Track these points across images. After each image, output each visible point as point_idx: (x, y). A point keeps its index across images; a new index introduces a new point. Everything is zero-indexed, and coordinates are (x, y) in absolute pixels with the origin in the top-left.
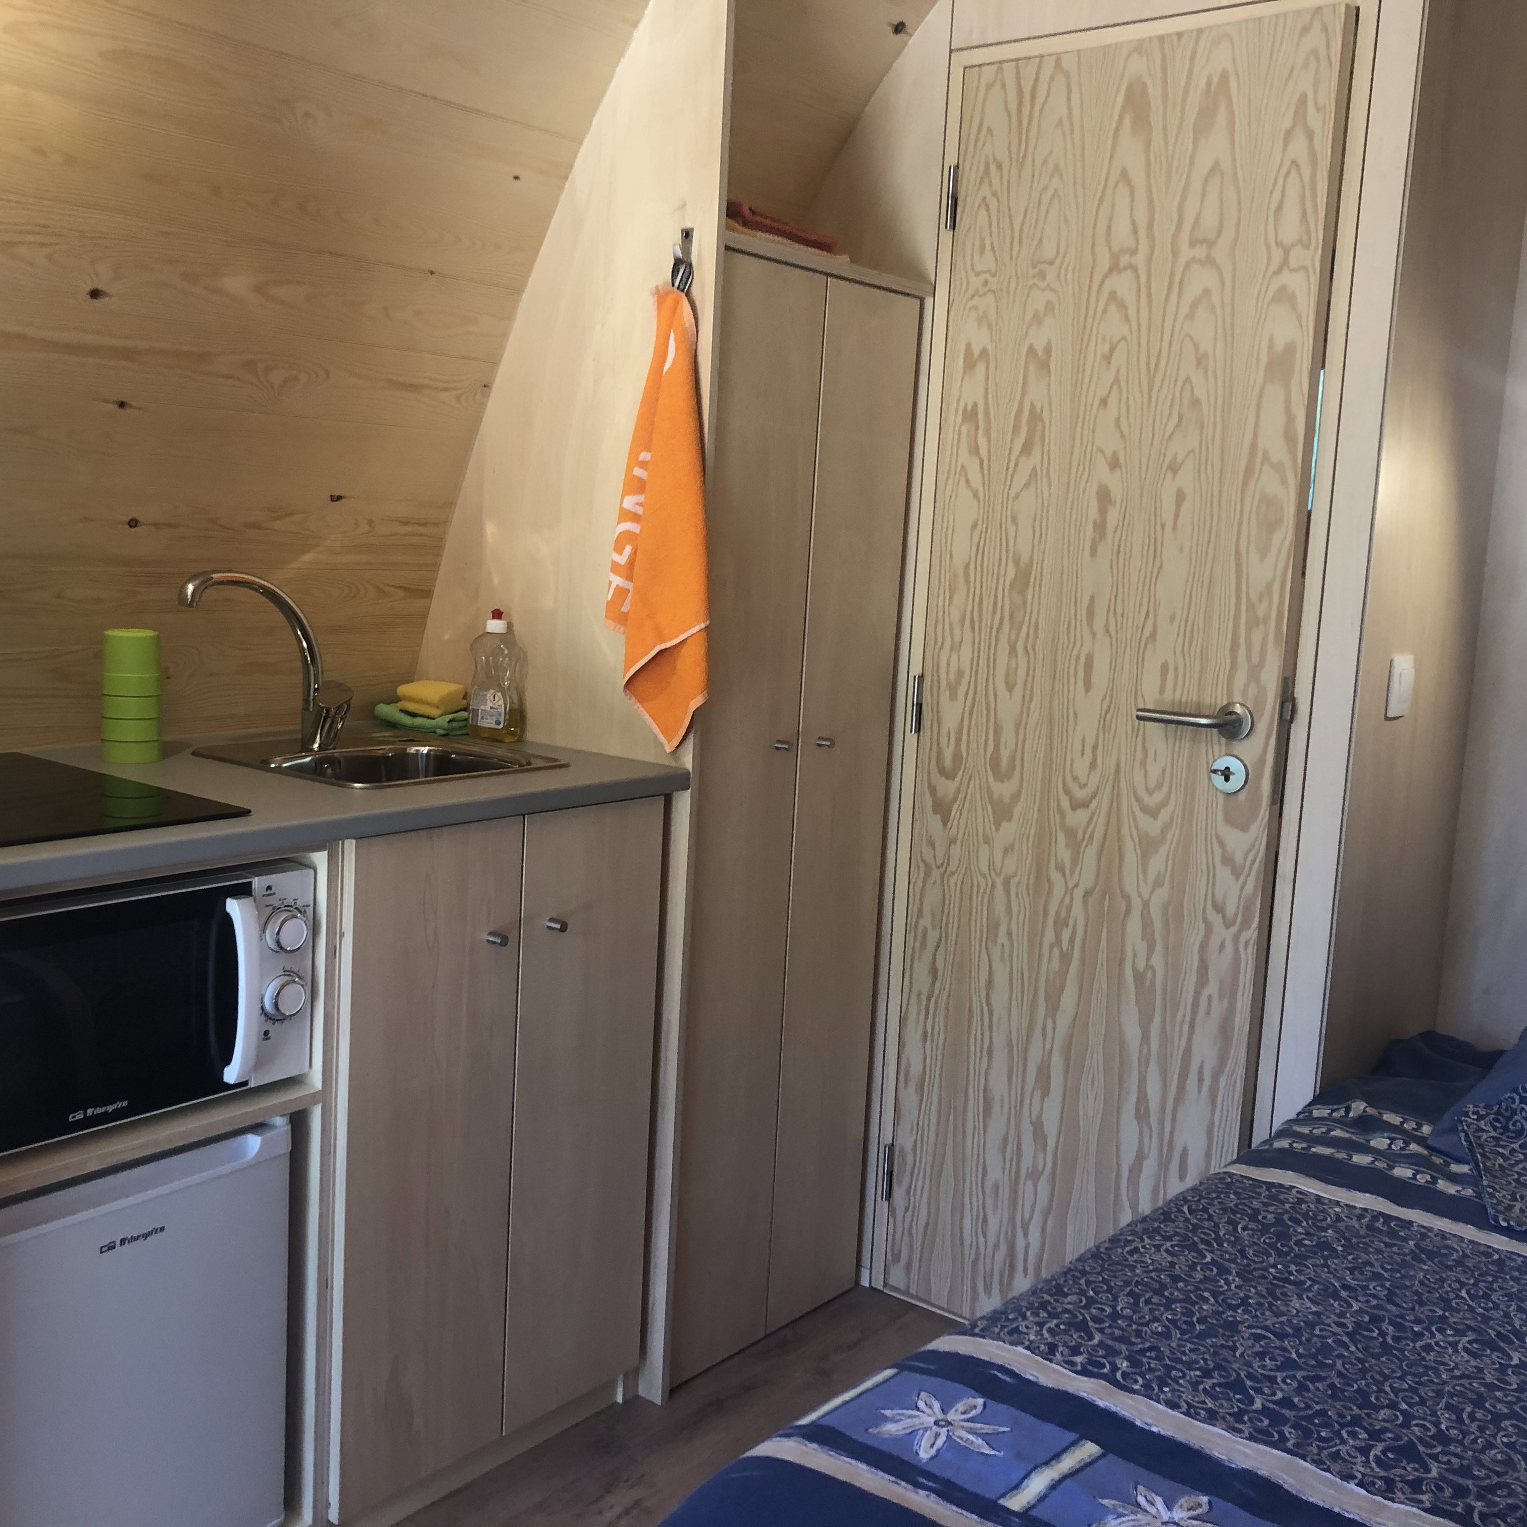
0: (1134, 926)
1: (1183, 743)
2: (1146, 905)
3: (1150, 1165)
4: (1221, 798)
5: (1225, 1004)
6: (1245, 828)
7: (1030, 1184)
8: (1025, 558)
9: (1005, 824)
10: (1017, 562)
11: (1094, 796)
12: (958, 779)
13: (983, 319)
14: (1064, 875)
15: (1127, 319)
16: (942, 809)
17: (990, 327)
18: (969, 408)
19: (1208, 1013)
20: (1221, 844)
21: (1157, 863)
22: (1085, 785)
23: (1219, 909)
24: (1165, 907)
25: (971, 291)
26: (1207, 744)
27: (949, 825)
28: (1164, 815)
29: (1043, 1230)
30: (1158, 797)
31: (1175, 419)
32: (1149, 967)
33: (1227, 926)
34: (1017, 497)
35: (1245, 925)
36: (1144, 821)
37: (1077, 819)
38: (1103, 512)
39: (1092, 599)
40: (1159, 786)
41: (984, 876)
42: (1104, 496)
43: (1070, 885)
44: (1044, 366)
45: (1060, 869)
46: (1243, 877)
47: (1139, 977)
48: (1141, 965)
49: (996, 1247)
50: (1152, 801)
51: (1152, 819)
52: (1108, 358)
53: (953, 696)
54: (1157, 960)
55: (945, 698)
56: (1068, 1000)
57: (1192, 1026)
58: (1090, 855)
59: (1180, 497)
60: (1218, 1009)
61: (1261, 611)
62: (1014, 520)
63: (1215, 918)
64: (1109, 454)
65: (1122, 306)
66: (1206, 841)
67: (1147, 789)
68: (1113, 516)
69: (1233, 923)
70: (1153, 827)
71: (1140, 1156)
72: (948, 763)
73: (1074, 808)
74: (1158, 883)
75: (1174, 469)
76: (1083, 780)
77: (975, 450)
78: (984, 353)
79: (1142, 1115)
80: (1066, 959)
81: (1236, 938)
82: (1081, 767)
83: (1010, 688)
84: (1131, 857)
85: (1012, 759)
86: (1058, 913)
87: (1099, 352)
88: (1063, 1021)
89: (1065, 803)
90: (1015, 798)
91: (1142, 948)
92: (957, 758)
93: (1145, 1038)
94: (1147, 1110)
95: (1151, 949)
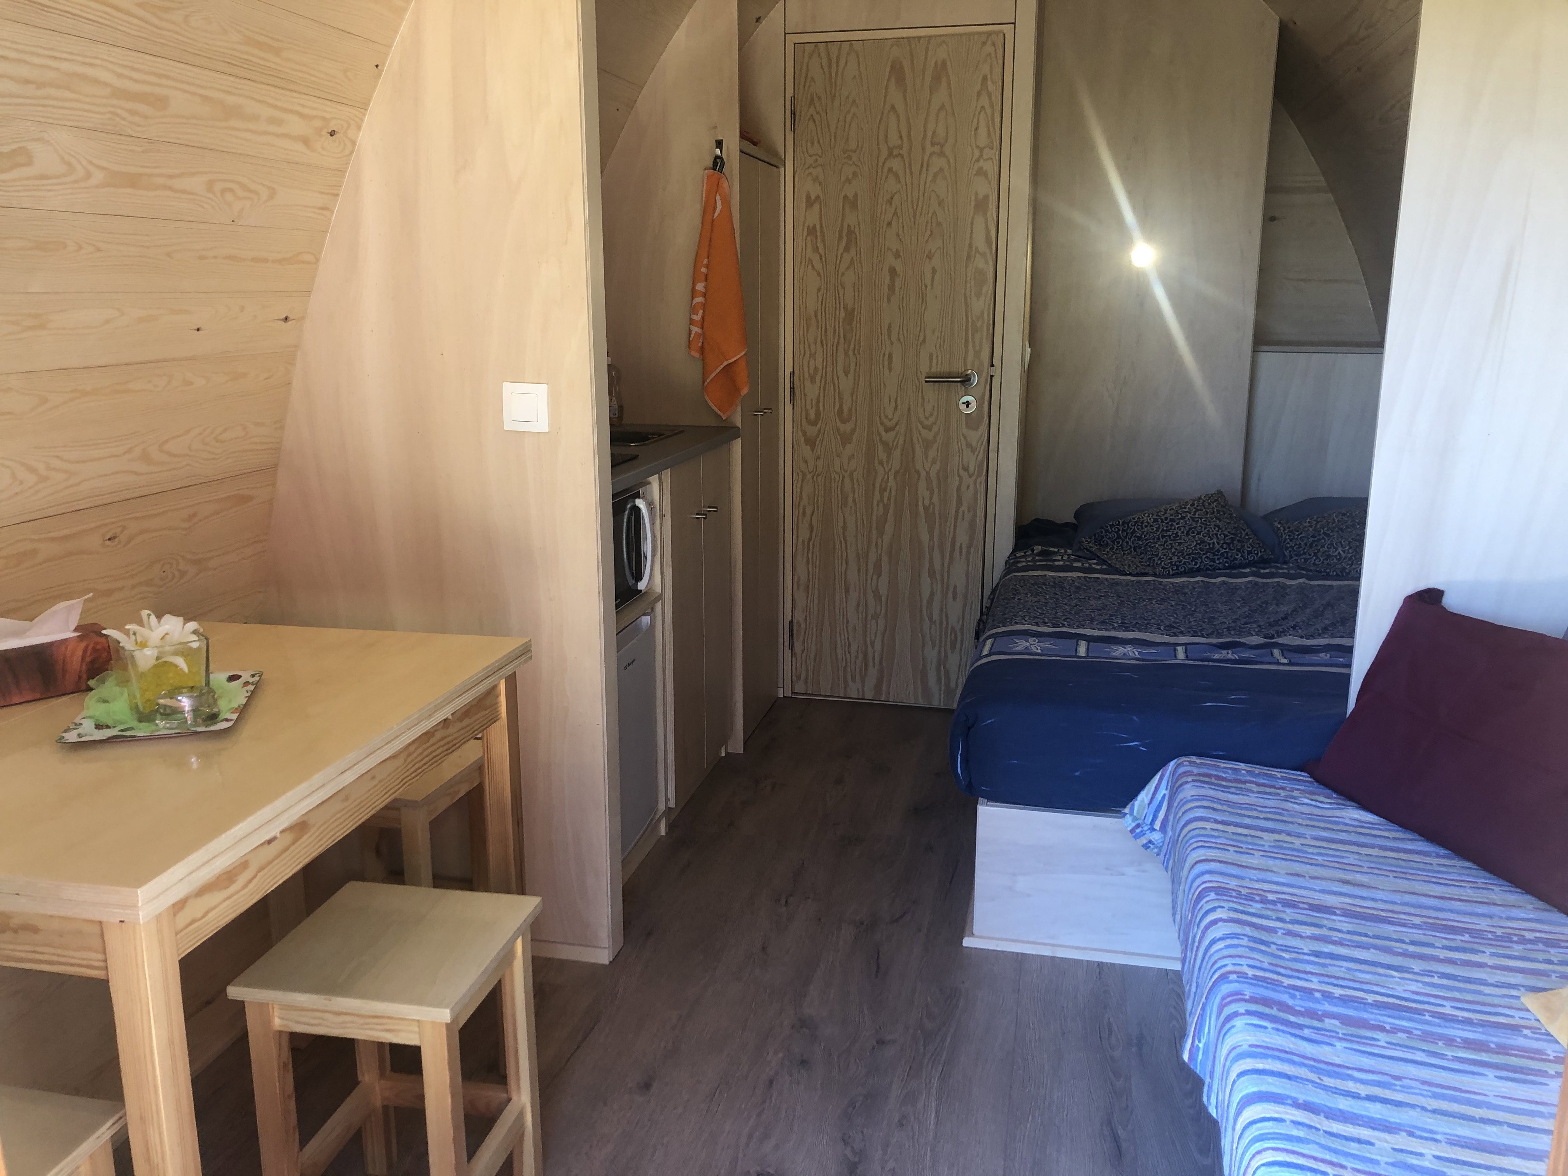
0: (922, 484)
1: (942, 391)
2: (928, 473)
3: (937, 599)
4: (964, 416)
5: (971, 513)
6: (976, 429)
7: (874, 622)
8: (850, 307)
9: (848, 446)
10: (845, 308)
11: (897, 424)
12: (819, 424)
13: (816, 179)
14: (883, 466)
15: (899, 181)
16: (811, 442)
17: (820, 184)
18: (811, 228)
19: (963, 518)
20: (965, 437)
21: (932, 454)
22: (892, 419)
23: (966, 469)
24: (938, 473)
25: (807, 166)
26: (956, 391)
27: (815, 451)
28: (935, 428)
29: (882, 644)
30: (932, 420)
31: (928, 233)
32: (931, 503)
34: (843, 273)
35: (979, 475)
36: (924, 432)
37: (889, 437)
38: (893, 280)
39: (890, 325)
40: (931, 415)
41: (836, 473)
42: (893, 272)
43: (887, 471)
44: (854, 205)
45: (881, 463)
46: (976, 453)
47: (926, 509)
48: (927, 503)
49: (857, 657)
50: (928, 423)
51: (928, 431)
52: (890, 202)
53: (813, 381)
54: (935, 499)
55: (808, 383)
56: (889, 528)
57: (955, 527)
58: (897, 453)
59: (934, 271)
60: (967, 517)
61: (979, 324)
62: (843, 287)
63: (964, 474)
64: (894, 250)
65: (897, 177)
66: (958, 438)
67: (926, 418)
68: (898, 283)
69: (972, 475)
70: (929, 435)
71: (932, 594)
72: (812, 416)
73: (886, 431)
74: (934, 462)
75: (930, 257)
76: (890, 417)
77: (816, 249)
78: (818, 197)
79: (932, 574)
80: (886, 508)
81: (975, 481)
82: (889, 411)
83: (846, 373)
84: (919, 451)
85: (850, 410)
86: (881, 486)
87: (885, 199)
88: (887, 538)
89: (882, 430)
90: (853, 431)
91: (927, 494)
92: (818, 413)
93: (932, 538)
94: (934, 572)
95: (932, 494)
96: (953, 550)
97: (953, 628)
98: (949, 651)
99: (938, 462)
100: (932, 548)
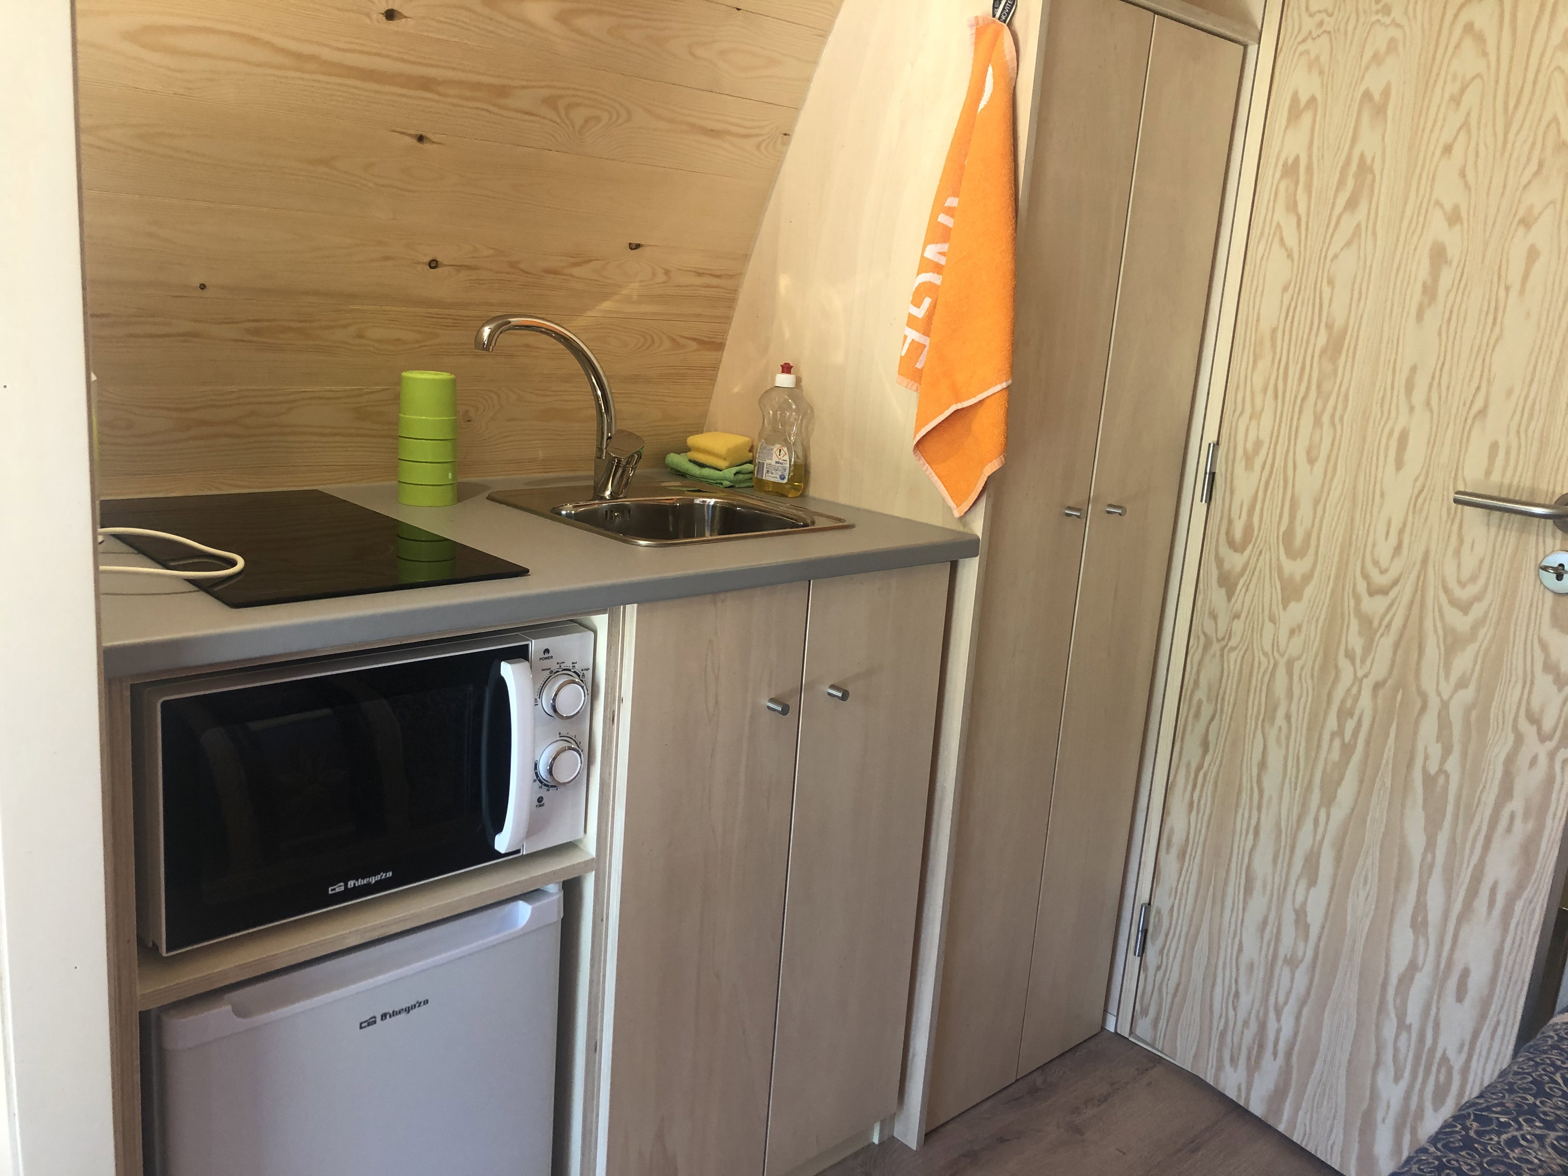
0: (1429, 726)
1: (1508, 533)
2: (1445, 706)
3: (1422, 981)
4: (1549, 597)
5: (1530, 825)
7: (1286, 970)
8: (1339, 323)
9: (1293, 605)
10: (1329, 327)
11: (1395, 583)
12: (1247, 553)
13: (1314, 64)
14: (1353, 664)
15: (1485, 54)
16: (1228, 583)
17: (1321, 73)
18: (1290, 161)
19: (1509, 830)
21: (1463, 661)
22: (1387, 570)
23: (1534, 720)
24: (1468, 711)
25: (1304, 33)
26: (1538, 535)
27: (1233, 600)
28: (1477, 611)
29: (1298, 1018)
31: (1533, 166)
32: (1441, 771)
33: (1543, 738)
34: (1336, 256)
35: (1563, 743)
37: (1374, 606)
38: (1435, 274)
39: (1414, 369)
40: (1474, 579)
41: (1265, 654)
42: (1439, 255)
43: (1360, 674)
44: (1380, 110)
45: (1350, 656)
47: (1429, 781)
48: (1433, 769)
49: (1246, 1023)
51: (1460, 614)
52: (1456, 100)
53: (1249, 466)
54: (1453, 765)
55: (1240, 466)
56: (1346, 792)
57: (1488, 842)
58: (1385, 645)
59: (1533, 254)
60: (1520, 829)
62: (1331, 283)
63: (1529, 731)
64: (1448, 206)
65: (1480, 38)
66: (1525, 644)
68: (1447, 278)
69: (1550, 738)
70: (1461, 622)
71: (1413, 967)
72: (1238, 534)
73: (1372, 593)
74: (1462, 684)
75: (1526, 223)
76: (1384, 564)
77: (1292, 207)
78: (1313, 100)
79: (1419, 925)
80: (1347, 750)
81: (1552, 755)
82: (1384, 551)
83: (1312, 461)
84: (1432, 652)
85: (1308, 535)
86: (1343, 702)
87: (1447, 94)
88: (1339, 812)
89: (1362, 587)
90: (1307, 578)
91: (1436, 750)
92: (1248, 530)
93: (1430, 845)
94: (1425, 923)
95: (1447, 752)
96: (1472, 892)
99: (1472, 687)
100: (1427, 869)
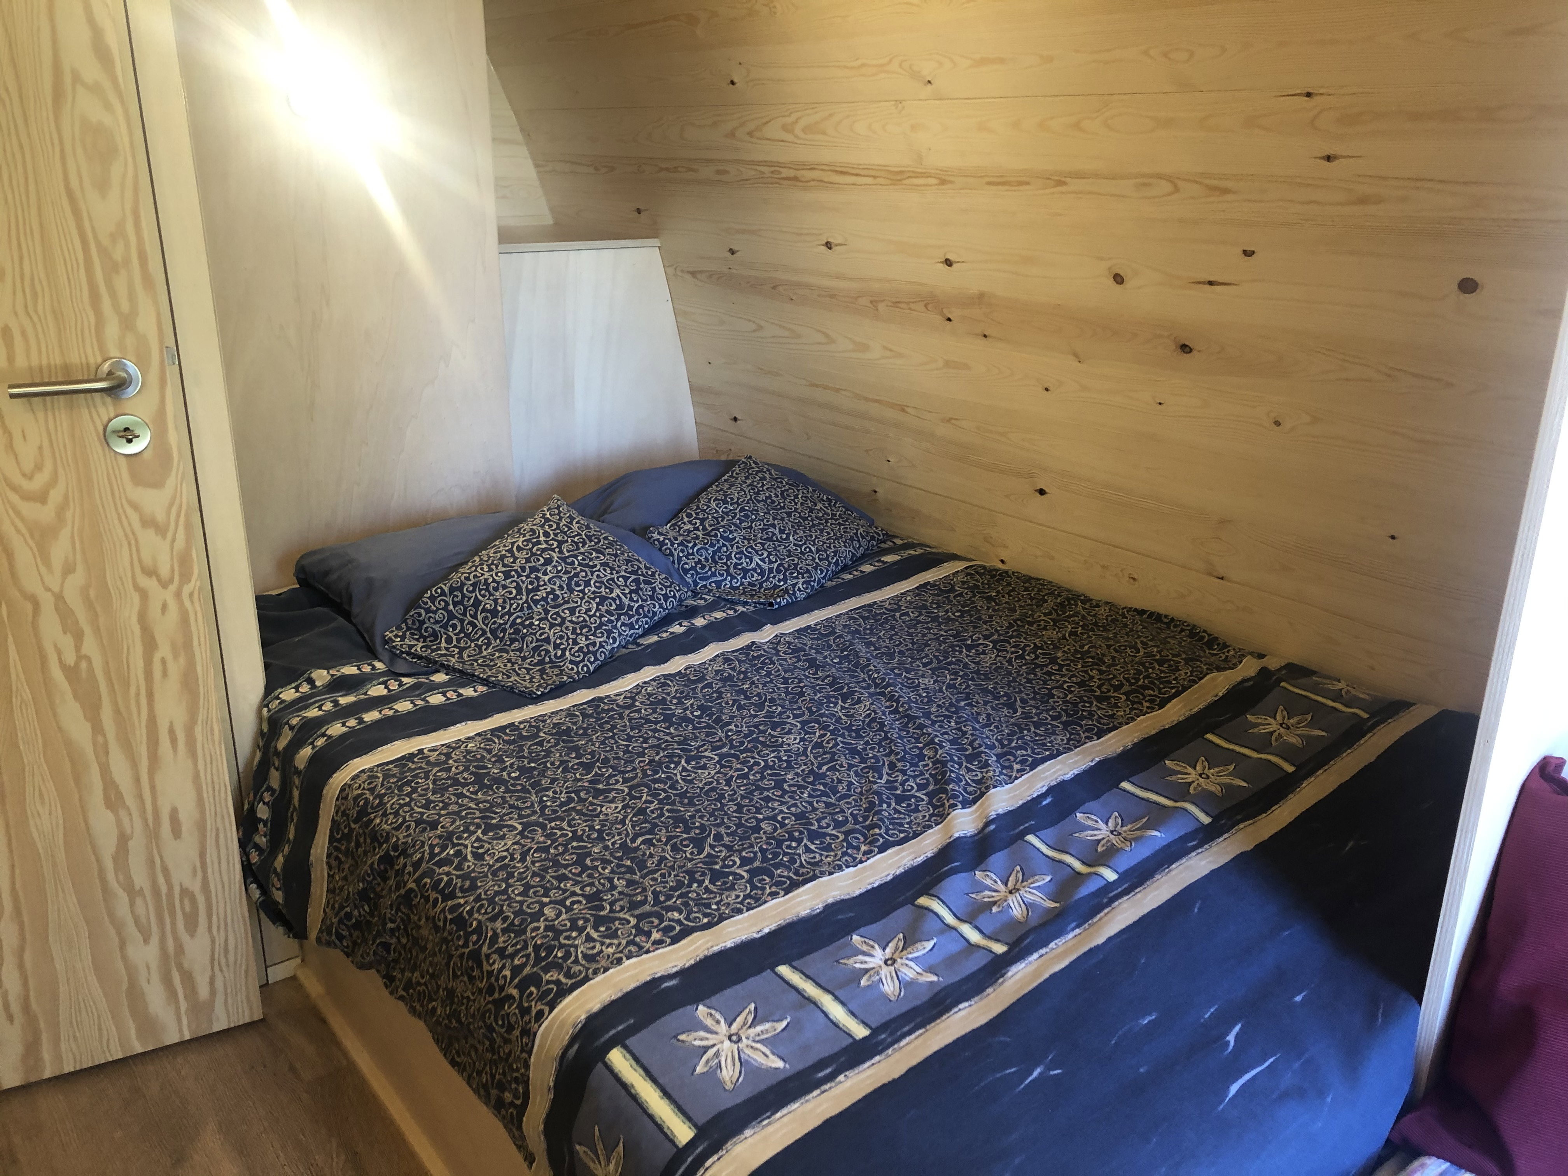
0: (49, 623)
1: (57, 413)
2: (59, 597)
3: (137, 844)
4: (123, 462)
5: (182, 660)
6: (158, 484)
19: (165, 674)
20: (135, 507)
21: (60, 550)
23: (151, 572)
24: (84, 591)
28: (55, 496)
30: (42, 478)
33: (164, 585)
35: (186, 577)
36: (29, 509)
40: (39, 467)
46: (170, 535)
47: (71, 672)
48: (70, 659)
50: (35, 484)
51: (38, 505)
54: (90, 646)
57: (150, 695)
60: (175, 669)
63: (150, 584)
66: (116, 509)
67: (24, 475)
69: (171, 580)
70: (45, 513)
71: (123, 840)
74: (68, 570)
79: (114, 800)
81: (178, 595)
84: (24, 553)
91: (67, 642)
93: (97, 728)
94: (119, 795)
95: (78, 636)
96: (154, 744)
97: (184, 892)
98: (185, 937)
99: (80, 568)
100: (102, 750)
